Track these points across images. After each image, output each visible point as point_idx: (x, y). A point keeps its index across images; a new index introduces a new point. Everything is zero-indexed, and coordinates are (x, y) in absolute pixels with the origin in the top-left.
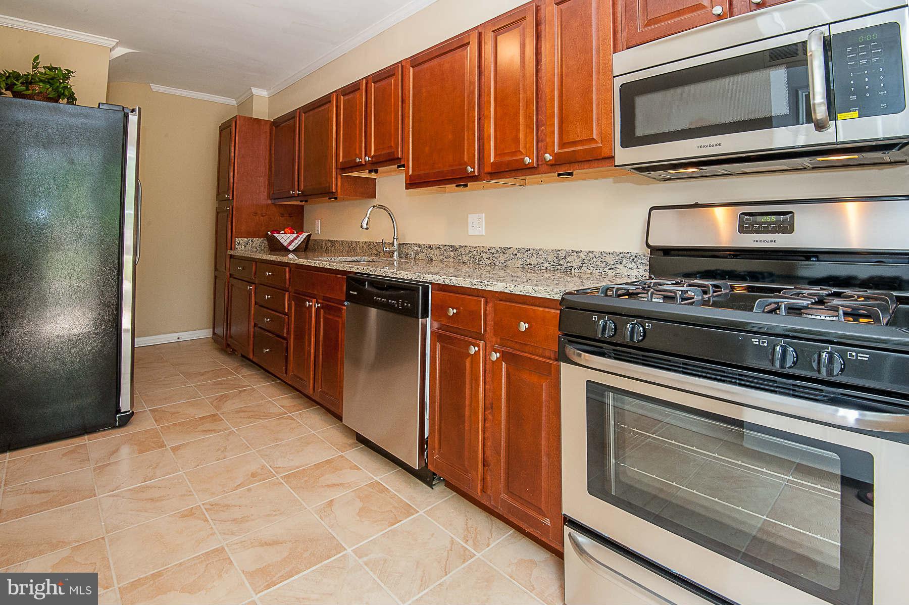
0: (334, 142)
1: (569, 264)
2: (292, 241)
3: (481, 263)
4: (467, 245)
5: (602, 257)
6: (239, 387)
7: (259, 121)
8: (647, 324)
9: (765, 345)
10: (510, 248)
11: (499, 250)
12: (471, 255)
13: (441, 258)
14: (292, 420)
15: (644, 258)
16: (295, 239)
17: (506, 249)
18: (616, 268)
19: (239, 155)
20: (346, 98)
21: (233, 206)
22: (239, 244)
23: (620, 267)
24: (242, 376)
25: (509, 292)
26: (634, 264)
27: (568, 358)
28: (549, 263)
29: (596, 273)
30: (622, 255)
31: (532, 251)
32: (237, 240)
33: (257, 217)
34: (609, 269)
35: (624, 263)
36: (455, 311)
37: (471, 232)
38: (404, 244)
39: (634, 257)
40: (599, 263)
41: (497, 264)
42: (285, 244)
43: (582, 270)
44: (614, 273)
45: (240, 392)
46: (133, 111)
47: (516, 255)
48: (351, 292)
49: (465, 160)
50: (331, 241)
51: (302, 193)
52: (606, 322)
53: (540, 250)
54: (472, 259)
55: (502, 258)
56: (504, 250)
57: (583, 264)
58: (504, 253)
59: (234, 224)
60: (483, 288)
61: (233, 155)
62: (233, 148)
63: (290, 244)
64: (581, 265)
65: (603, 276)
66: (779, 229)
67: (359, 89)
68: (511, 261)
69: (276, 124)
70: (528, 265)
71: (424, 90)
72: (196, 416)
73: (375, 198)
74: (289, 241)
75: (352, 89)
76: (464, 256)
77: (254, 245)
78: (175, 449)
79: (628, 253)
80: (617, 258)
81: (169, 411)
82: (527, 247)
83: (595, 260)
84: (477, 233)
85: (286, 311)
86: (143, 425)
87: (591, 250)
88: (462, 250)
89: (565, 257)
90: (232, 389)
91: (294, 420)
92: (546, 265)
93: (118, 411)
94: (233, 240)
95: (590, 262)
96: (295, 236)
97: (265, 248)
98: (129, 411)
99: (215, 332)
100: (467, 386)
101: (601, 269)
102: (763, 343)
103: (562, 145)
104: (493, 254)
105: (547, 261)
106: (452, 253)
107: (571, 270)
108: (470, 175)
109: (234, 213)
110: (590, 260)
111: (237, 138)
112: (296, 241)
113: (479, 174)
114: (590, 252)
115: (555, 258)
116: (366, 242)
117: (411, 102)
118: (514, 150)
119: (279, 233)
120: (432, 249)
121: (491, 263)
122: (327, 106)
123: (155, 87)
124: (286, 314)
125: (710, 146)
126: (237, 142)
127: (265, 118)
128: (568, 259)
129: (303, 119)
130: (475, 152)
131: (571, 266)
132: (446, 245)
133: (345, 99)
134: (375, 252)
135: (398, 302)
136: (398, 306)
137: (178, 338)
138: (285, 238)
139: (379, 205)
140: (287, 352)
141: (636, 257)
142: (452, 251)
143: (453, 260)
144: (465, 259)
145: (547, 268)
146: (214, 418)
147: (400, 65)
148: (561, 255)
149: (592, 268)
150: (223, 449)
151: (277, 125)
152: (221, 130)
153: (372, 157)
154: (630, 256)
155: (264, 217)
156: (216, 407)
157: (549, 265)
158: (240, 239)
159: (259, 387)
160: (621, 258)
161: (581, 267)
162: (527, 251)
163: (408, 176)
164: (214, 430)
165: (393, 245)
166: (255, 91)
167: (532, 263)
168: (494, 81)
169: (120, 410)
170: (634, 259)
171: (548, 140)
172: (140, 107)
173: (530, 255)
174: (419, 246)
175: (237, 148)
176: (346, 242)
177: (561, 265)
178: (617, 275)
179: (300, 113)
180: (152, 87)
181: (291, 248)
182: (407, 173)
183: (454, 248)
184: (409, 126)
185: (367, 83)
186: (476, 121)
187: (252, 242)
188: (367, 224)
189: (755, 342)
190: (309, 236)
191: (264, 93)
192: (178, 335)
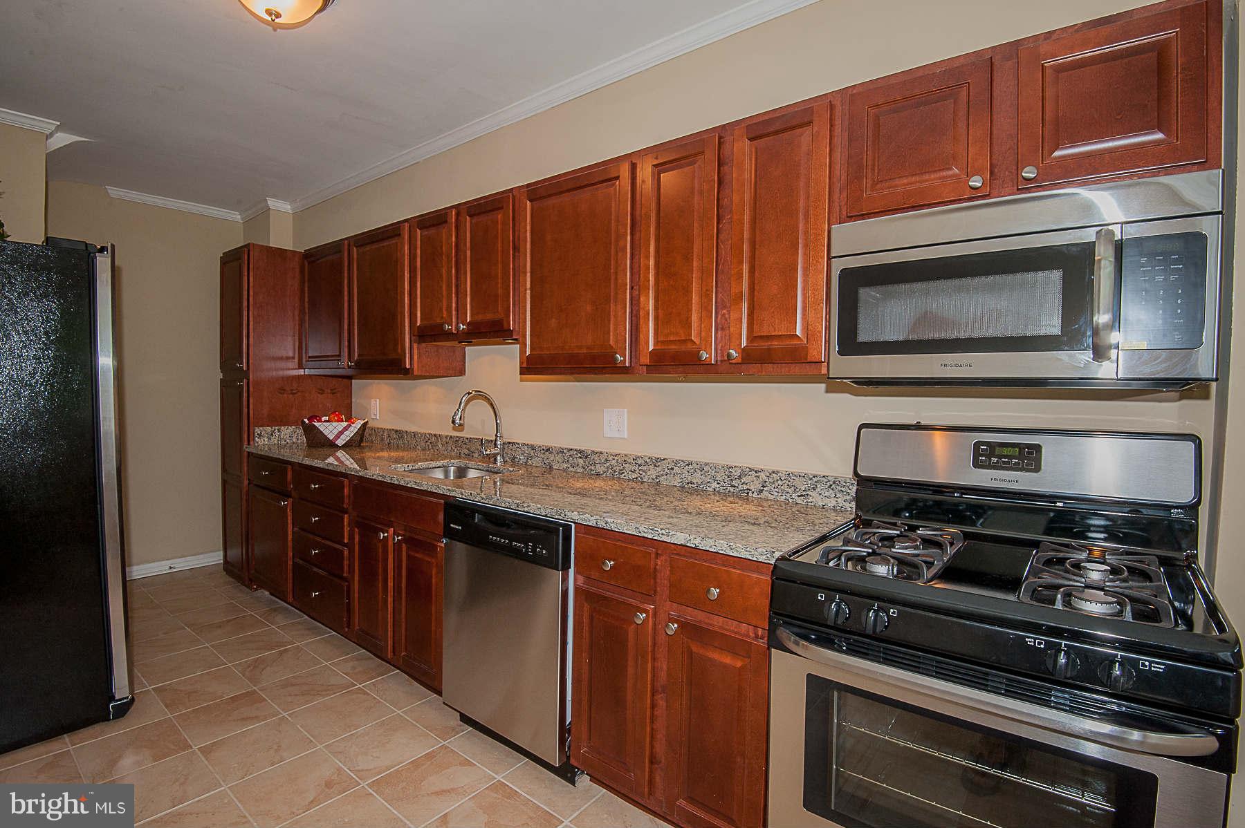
0: (406, 295)
1: (745, 486)
2: (341, 433)
3: (622, 476)
4: (603, 450)
5: (789, 479)
6: (277, 646)
7: (282, 252)
8: (892, 610)
9: (1042, 646)
10: (664, 460)
11: (648, 461)
12: (608, 464)
13: (565, 466)
14: (365, 694)
15: (844, 484)
16: (346, 429)
17: (658, 460)
18: (807, 495)
19: (255, 303)
20: (425, 233)
21: (248, 380)
22: (260, 435)
23: (813, 494)
24: (278, 627)
25: (694, 546)
26: (831, 491)
27: (782, 644)
28: (718, 483)
29: (782, 500)
30: (815, 479)
31: (695, 465)
32: (258, 430)
33: (285, 395)
34: (799, 496)
35: (819, 490)
36: (612, 563)
37: (608, 433)
38: (510, 443)
39: (831, 483)
40: (785, 487)
41: (645, 480)
42: (331, 437)
43: (762, 495)
44: (805, 501)
45: (281, 653)
46: (102, 250)
47: (672, 469)
48: (452, 525)
49: (611, 343)
50: (396, 431)
51: (356, 364)
52: (838, 605)
53: (706, 464)
54: (610, 471)
55: (653, 473)
56: (656, 462)
57: (765, 487)
58: (655, 466)
59: (251, 406)
60: (655, 538)
61: (245, 304)
62: (245, 293)
63: (338, 436)
64: (762, 488)
65: (790, 504)
66: (1023, 466)
67: (446, 222)
68: (665, 477)
69: (311, 257)
70: (688, 483)
71: (549, 237)
72: (224, 695)
73: (465, 374)
74: (336, 432)
75: (433, 221)
76: (598, 466)
77: (282, 437)
78: (206, 751)
79: (824, 477)
80: (809, 482)
81: (183, 688)
82: (688, 459)
83: (780, 482)
84: (617, 435)
85: (346, 541)
86: (150, 713)
87: (775, 469)
88: (596, 457)
89: (740, 476)
90: (269, 650)
91: (368, 694)
92: (714, 485)
93: (112, 698)
94: (251, 431)
95: (773, 486)
96: (345, 424)
97: (298, 439)
98: (127, 698)
99: (228, 559)
100: (631, 663)
101: (788, 495)
102: (1040, 644)
103: (752, 338)
104: (640, 466)
105: (715, 480)
106: (581, 461)
107: (748, 493)
108: (618, 365)
109: (251, 389)
110: (773, 483)
111: (251, 279)
112: (347, 433)
113: (631, 365)
114: (774, 472)
115: (726, 477)
116: (451, 437)
117: (528, 251)
118: (683, 338)
119: (320, 421)
120: (551, 453)
121: (636, 478)
122: (394, 241)
123: (115, 192)
124: (345, 545)
125: (957, 365)
126: (251, 284)
127: (289, 246)
128: (744, 480)
129: (355, 256)
130: (626, 334)
131: (747, 489)
132: (571, 449)
133: (423, 234)
134: (467, 452)
135: (527, 546)
136: (527, 551)
137: (171, 568)
138: (329, 429)
139: (476, 391)
140: (348, 598)
141: (834, 482)
142: (581, 458)
143: (582, 470)
144: (600, 469)
145: (715, 490)
146: (250, 698)
147: (510, 194)
148: (735, 474)
149: (776, 494)
150: (275, 747)
151: (312, 259)
152: (224, 264)
153: (469, 324)
154: (826, 480)
155: (296, 395)
156: (250, 679)
157: (718, 486)
158: (261, 428)
159: (307, 644)
160: (815, 481)
161: (761, 491)
162: (688, 465)
163: (525, 358)
164: (256, 717)
165: (496, 445)
166: (273, 203)
167: (695, 482)
168: (656, 236)
169: (114, 697)
170: (831, 485)
171: (732, 329)
172: (113, 243)
173: (692, 471)
174: (533, 447)
175: (251, 293)
176: (421, 435)
177: (735, 487)
178: (809, 504)
179: (349, 245)
180: (109, 191)
181: (340, 442)
182: (522, 351)
183: (584, 454)
184: (526, 286)
185: (458, 215)
186: (628, 291)
187: (279, 431)
188: (460, 419)
189: (1030, 642)
190: (365, 424)
191: (286, 207)
192: (169, 563)
